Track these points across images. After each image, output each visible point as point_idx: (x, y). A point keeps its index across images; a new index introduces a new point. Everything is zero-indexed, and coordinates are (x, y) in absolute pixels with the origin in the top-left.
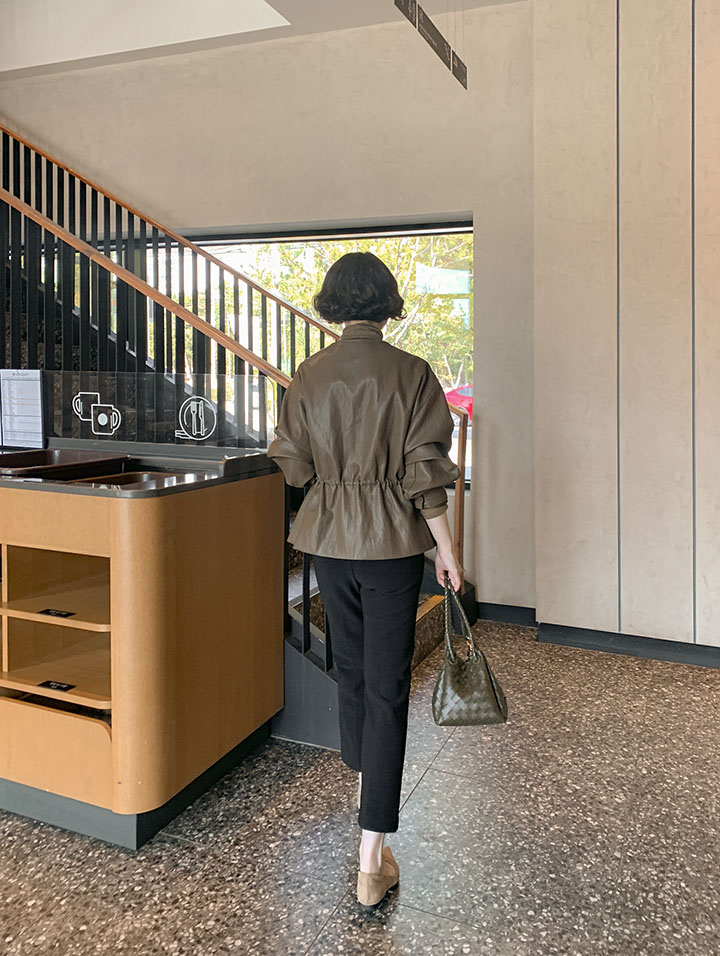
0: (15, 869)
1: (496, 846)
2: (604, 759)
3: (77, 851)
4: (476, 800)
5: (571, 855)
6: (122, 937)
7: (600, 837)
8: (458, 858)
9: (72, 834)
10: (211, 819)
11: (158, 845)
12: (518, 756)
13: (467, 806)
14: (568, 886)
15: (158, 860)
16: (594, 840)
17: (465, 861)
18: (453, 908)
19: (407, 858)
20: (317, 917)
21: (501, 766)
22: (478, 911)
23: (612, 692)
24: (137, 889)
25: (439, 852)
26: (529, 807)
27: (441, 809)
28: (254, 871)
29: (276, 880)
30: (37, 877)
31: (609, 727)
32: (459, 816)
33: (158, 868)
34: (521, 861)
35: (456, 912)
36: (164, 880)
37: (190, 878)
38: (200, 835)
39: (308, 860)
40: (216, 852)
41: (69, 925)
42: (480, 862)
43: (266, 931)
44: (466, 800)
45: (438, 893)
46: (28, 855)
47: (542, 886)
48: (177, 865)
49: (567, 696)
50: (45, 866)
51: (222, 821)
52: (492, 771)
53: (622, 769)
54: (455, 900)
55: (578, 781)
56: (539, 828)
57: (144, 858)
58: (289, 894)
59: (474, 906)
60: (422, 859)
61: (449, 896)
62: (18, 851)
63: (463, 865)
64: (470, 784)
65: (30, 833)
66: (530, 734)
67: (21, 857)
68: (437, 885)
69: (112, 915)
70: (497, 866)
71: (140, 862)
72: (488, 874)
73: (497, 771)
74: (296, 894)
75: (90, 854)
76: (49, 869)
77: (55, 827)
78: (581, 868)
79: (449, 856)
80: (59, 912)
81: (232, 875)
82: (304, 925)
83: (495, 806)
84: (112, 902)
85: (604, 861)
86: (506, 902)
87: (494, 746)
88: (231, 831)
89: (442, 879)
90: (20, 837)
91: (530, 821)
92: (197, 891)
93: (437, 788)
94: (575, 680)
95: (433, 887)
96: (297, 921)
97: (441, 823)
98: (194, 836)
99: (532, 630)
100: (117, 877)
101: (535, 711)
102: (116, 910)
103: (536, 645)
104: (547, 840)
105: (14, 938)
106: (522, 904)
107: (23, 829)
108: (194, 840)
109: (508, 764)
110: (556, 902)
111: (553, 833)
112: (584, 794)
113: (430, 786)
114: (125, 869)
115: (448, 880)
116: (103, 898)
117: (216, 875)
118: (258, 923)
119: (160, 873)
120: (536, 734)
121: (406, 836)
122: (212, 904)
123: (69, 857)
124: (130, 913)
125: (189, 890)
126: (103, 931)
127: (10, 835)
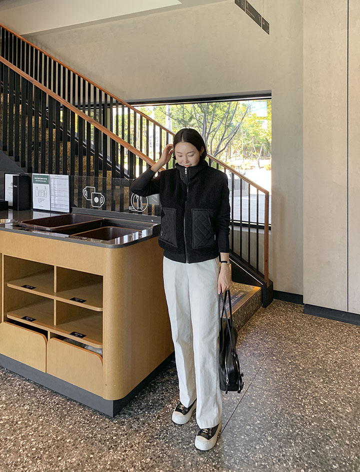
0: (60, 422)
1: (284, 431)
2: (340, 386)
3: (86, 415)
4: (274, 405)
5: (323, 440)
6: (109, 463)
7: (338, 431)
8: (265, 436)
9: (84, 406)
10: (146, 404)
11: (123, 415)
12: (295, 380)
13: (269, 408)
14: (322, 458)
15: (123, 423)
16: (335, 433)
17: (269, 439)
18: (263, 464)
19: (241, 434)
20: (197, 462)
21: (286, 386)
22: (276, 467)
23: (344, 346)
24: (114, 438)
25: (256, 432)
26: (300, 411)
27: (256, 408)
28: (167, 433)
29: (178, 440)
30: (70, 427)
31: (343, 367)
32: (265, 413)
33: (123, 428)
34: (297, 441)
35: (265, 466)
36: (126, 434)
37: (138, 435)
38: (142, 412)
39: (192, 430)
40: (149, 421)
41: (85, 454)
42: (276, 440)
43: (174, 467)
44: (269, 405)
45: (255, 455)
46: (66, 415)
47: (308, 456)
48: (132, 427)
49: (320, 347)
50: (73, 422)
51: (151, 406)
52: (282, 389)
53: (350, 393)
54: (264, 459)
55: (326, 397)
56: (306, 423)
57: (116, 422)
58: (184, 448)
59: (274, 464)
60: (248, 435)
61: (261, 457)
62: (62, 413)
63: (268, 441)
64: (271, 395)
65: (66, 404)
66: (301, 368)
67: (63, 416)
68: (255, 450)
69: (103, 451)
70: (285, 443)
71: (115, 423)
72: (280, 447)
73: (284, 388)
74: (187, 448)
75: (93, 418)
76: (75, 423)
77: (77, 402)
78: (328, 448)
79: (261, 435)
80: (80, 446)
81: (157, 435)
82: (191, 465)
83: (284, 409)
84: (104, 444)
85: (340, 445)
86: (290, 463)
87: (283, 375)
88: (155, 411)
89: (258, 447)
90: (62, 406)
91: (302, 419)
92: (141, 442)
93: (254, 396)
94: (323, 337)
95: (253, 451)
96: (188, 463)
97: (257, 416)
98: (138, 412)
99: (301, 307)
100: (105, 431)
101: (303, 355)
102: (105, 448)
103: (303, 316)
104: (310, 430)
105: (62, 458)
106: (298, 465)
107: (63, 402)
108: (139, 414)
109: (290, 385)
110: (315, 466)
111: (313, 427)
112: (330, 405)
113: (251, 395)
114: (108, 427)
115: (260, 448)
116: (99, 441)
117: (150, 434)
118: (170, 462)
119: (124, 430)
120: (304, 368)
121: (240, 422)
122: (148, 450)
123: (84, 418)
124: (112, 450)
125: (137, 441)
126: (100, 459)
127: (57, 404)
